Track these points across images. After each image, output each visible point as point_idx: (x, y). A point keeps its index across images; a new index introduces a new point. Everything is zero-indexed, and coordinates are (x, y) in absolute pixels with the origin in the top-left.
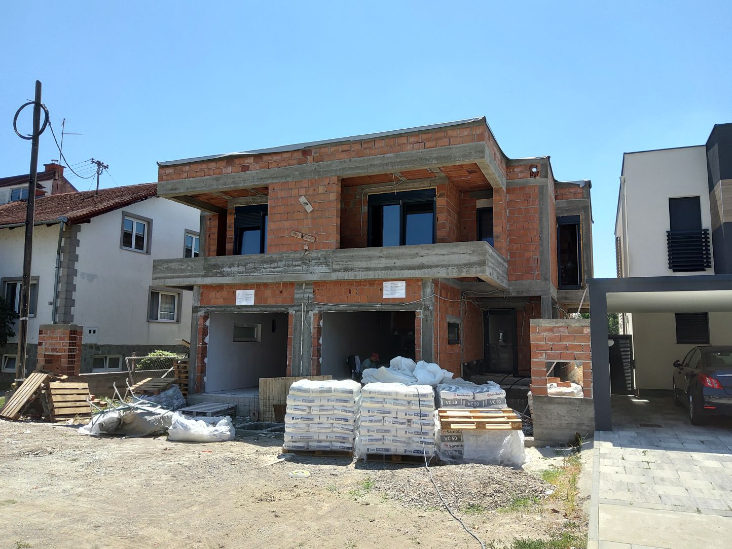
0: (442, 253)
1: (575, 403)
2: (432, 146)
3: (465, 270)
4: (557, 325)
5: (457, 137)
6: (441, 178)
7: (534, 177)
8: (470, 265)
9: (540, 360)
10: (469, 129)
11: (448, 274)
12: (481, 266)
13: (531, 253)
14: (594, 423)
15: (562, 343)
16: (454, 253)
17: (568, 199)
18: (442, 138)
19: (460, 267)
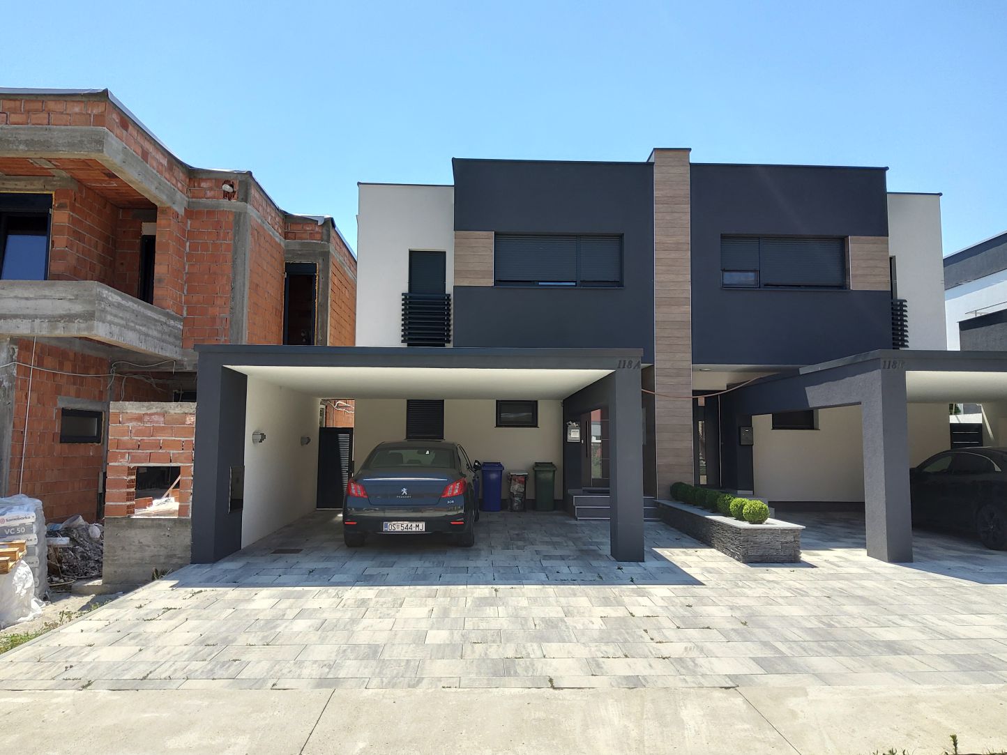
0: (26, 295)
1: (165, 526)
2: (20, 121)
3: (61, 325)
4: (149, 412)
5: (62, 113)
6: (62, 179)
7: (229, 200)
8: (70, 318)
9: (120, 464)
10: (83, 105)
11: (33, 329)
12: (86, 320)
13: (218, 309)
14: (189, 554)
15: (153, 438)
16: (45, 297)
17: (301, 239)
18: (36, 111)
19: (54, 320)
